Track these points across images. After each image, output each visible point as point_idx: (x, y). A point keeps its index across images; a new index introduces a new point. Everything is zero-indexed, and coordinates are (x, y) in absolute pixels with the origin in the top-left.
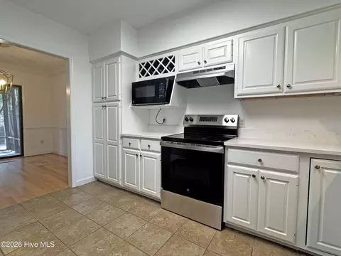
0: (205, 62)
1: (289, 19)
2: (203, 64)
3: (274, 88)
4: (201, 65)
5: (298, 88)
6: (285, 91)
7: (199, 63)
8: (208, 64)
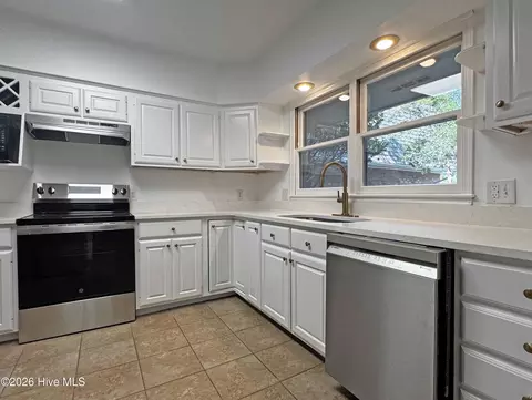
0: (88, 111)
1: (187, 100)
2: (82, 112)
3: (173, 160)
4: (78, 113)
5: (193, 163)
6: (181, 165)
7: (76, 110)
8: (90, 114)
